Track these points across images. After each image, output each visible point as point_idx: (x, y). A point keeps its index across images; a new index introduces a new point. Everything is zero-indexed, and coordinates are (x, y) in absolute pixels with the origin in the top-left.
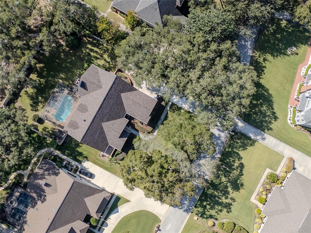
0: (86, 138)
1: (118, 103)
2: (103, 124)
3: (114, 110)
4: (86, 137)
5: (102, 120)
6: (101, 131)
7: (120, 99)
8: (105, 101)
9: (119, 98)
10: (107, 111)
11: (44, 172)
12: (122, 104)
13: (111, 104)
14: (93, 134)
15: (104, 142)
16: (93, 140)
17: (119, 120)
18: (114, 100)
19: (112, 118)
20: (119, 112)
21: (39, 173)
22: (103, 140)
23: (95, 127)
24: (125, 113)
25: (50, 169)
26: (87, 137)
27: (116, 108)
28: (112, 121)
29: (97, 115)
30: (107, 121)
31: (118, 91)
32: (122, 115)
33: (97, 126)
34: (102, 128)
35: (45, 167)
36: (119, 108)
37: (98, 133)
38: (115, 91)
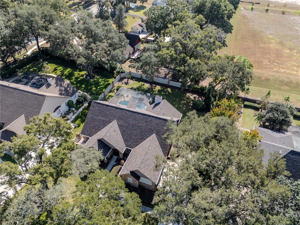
0: (97, 106)
1: (142, 133)
2: (115, 121)
3: (133, 131)
4: (99, 105)
5: (119, 119)
6: (107, 122)
7: (149, 134)
8: (142, 116)
9: (149, 132)
10: (131, 122)
11: (64, 87)
12: (143, 139)
13: (139, 124)
14: (103, 114)
15: (93, 130)
16: (96, 115)
17: (122, 140)
18: (146, 127)
19: (124, 131)
20: (132, 139)
21: (64, 83)
22: (96, 128)
23: (111, 113)
24: (132, 148)
25: (67, 93)
26: (99, 107)
27: (136, 132)
28: (119, 132)
29: (124, 111)
30: (120, 126)
31: (157, 128)
32: (129, 144)
33: (112, 115)
34: (110, 122)
35: (70, 89)
36: (137, 137)
37: (104, 119)
38: (157, 124)
